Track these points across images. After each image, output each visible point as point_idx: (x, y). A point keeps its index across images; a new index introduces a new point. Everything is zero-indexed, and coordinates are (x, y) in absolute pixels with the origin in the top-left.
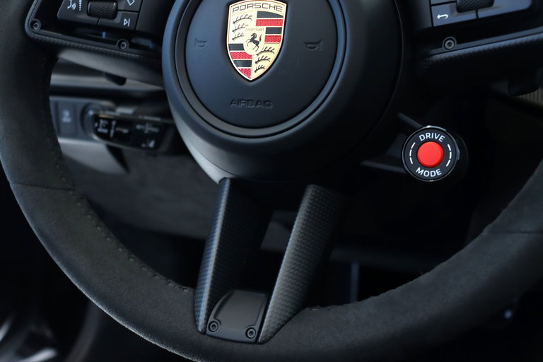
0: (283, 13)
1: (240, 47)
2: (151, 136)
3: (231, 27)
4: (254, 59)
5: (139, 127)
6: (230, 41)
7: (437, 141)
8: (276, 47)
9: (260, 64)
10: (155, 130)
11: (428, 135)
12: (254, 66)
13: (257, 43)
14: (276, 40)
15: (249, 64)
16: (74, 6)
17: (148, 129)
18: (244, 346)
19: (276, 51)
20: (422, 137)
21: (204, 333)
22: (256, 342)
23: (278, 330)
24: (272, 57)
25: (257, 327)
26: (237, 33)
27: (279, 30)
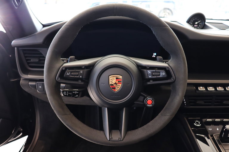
0: (121, 78)
1: (113, 85)
2: (77, 94)
3: (110, 81)
4: (116, 87)
5: (74, 92)
6: (110, 84)
7: (151, 100)
8: (121, 85)
9: (117, 88)
10: (78, 93)
11: (149, 99)
12: (116, 89)
13: (116, 84)
14: (120, 83)
15: (115, 88)
16: (68, 74)
17: (76, 92)
18: (119, 142)
19: (121, 86)
20: (148, 99)
21: (109, 140)
22: (121, 141)
23: (124, 137)
24: (120, 87)
25: (120, 138)
26: (111, 82)
27: (121, 82)
